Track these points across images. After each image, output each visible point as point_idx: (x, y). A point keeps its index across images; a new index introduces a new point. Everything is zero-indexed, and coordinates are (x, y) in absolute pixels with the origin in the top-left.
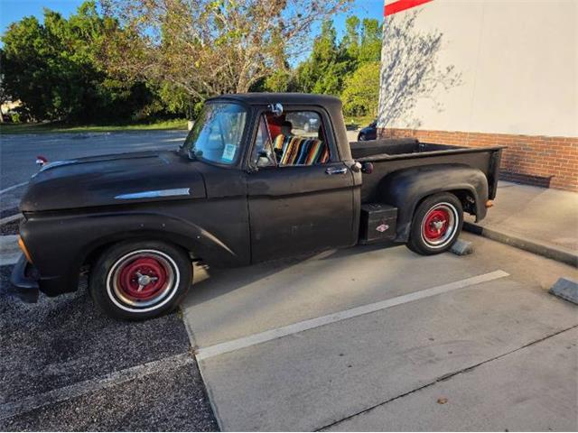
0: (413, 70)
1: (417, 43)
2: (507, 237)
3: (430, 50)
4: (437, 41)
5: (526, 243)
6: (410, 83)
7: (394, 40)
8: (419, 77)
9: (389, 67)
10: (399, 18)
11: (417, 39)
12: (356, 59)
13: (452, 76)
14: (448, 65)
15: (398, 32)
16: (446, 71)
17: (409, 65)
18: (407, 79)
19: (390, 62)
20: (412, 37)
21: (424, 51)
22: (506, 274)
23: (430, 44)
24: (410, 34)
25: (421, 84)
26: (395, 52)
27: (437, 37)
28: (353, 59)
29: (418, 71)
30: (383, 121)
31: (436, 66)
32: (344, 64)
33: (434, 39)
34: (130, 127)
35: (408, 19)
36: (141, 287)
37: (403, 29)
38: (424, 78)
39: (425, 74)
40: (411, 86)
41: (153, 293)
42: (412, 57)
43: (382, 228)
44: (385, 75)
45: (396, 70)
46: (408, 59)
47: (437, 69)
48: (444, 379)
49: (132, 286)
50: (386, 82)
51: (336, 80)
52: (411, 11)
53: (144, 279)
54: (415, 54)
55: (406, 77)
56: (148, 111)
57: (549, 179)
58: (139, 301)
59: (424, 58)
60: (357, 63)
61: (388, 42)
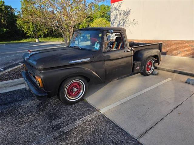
0: (122, 21)
1: (123, 12)
2: (165, 69)
3: (127, 14)
4: (129, 12)
5: (171, 70)
6: (121, 25)
7: (115, 11)
8: (124, 23)
9: (114, 20)
10: (116, 4)
11: (123, 11)
12: (93, 17)
13: (134, 22)
14: (134, 19)
15: (116, 8)
16: (133, 21)
17: (120, 19)
18: (120, 23)
19: (114, 18)
20: (121, 10)
21: (125, 15)
22: (171, 79)
23: (127, 13)
24: (120, 9)
25: (125, 25)
26: (115, 15)
27: (129, 10)
28: (92, 17)
29: (123, 21)
30: (113, 37)
31: (129, 19)
32: (89, 19)
33: (128, 11)
34: (12, 42)
35: (119, 5)
36: (74, 92)
37: (118, 8)
38: (126, 23)
39: (126, 22)
40: (121, 26)
41: (77, 94)
42: (121, 17)
43: (138, 68)
44: (112, 22)
45: (116, 21)
46: (120, 17)
47: (130, 21)
48: (176, 108)
49: (71, 92)
50: (113, 25)
51: (87, 24)
52: (120, 2)
53: (75, 90)
54: (122, 16)
55: (119, 23)
57: (166, 52)
58: (73, 97)
59: (125, 17)
60: (93, 19)
61: (113, 12)
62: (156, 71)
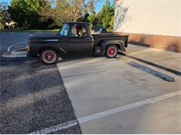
0: (122, 16)
3: (126, 11)
6: (121, 20)
11: (123, 8)
14: (130, 15)
27: (127, 8)
30: (115, 30)
31: (127, 16)
36: (49, 58)
37: (120, 5)
39: (124, 18)
42: (121, 13)
44: (115, 17)
45: (118, 16)
51: (109, 18)
56: (51, 25)
57: (150, 45)
61: (116, 9)
62: (118, 56)
